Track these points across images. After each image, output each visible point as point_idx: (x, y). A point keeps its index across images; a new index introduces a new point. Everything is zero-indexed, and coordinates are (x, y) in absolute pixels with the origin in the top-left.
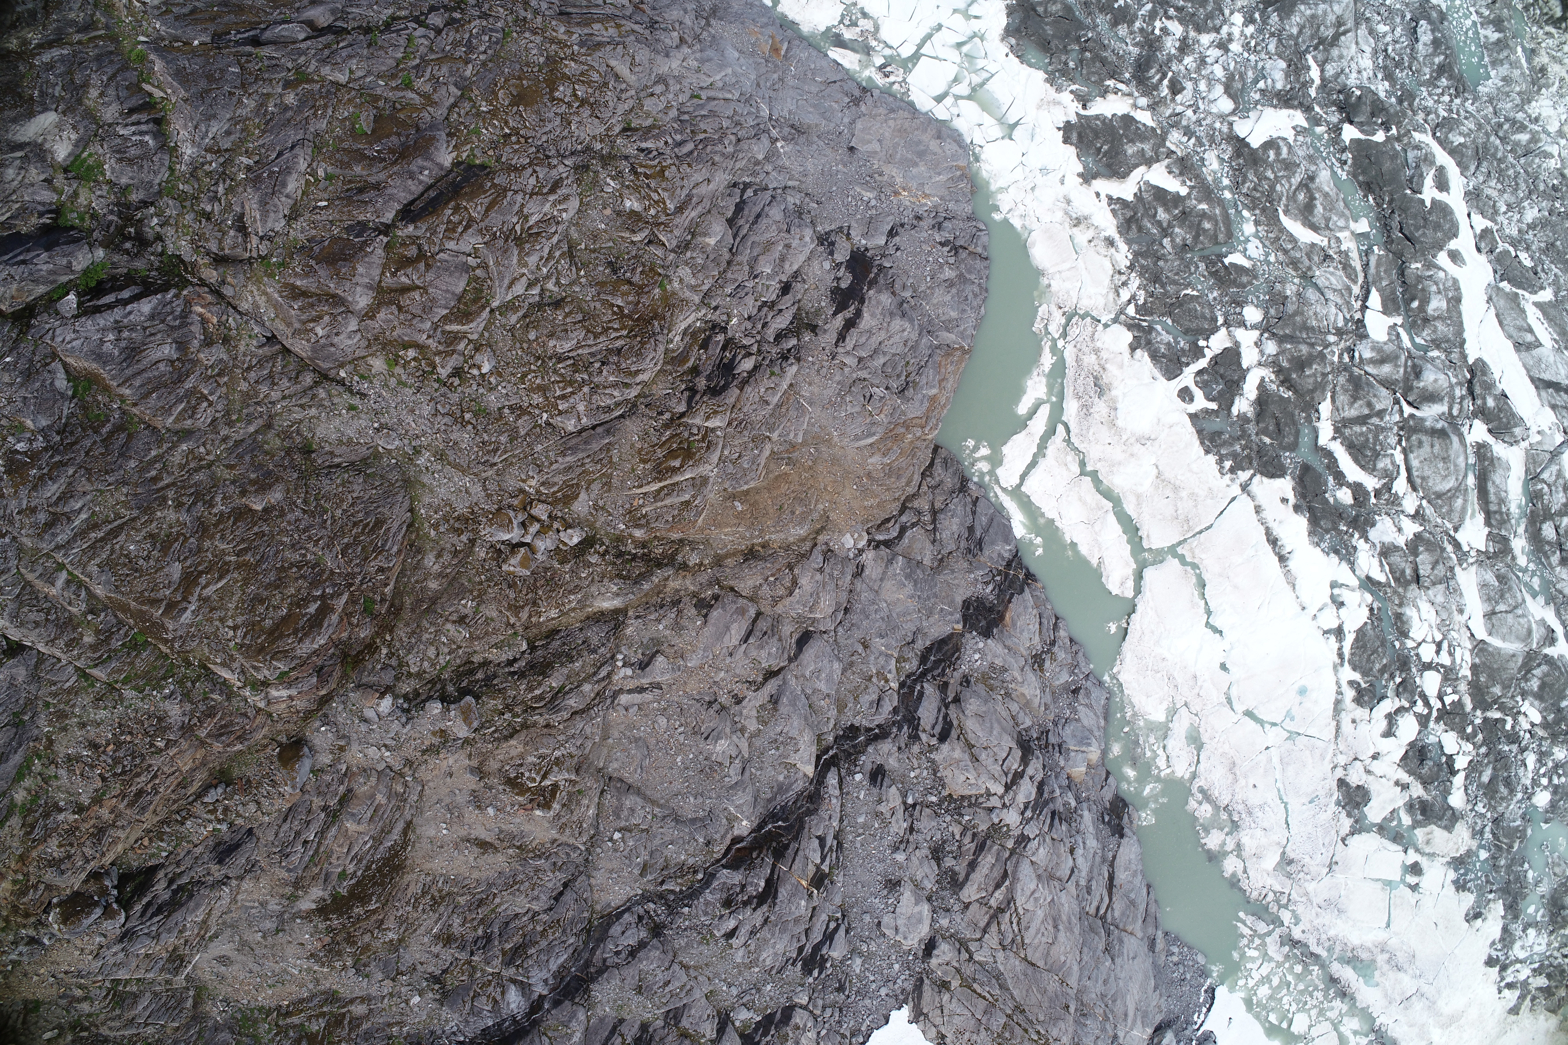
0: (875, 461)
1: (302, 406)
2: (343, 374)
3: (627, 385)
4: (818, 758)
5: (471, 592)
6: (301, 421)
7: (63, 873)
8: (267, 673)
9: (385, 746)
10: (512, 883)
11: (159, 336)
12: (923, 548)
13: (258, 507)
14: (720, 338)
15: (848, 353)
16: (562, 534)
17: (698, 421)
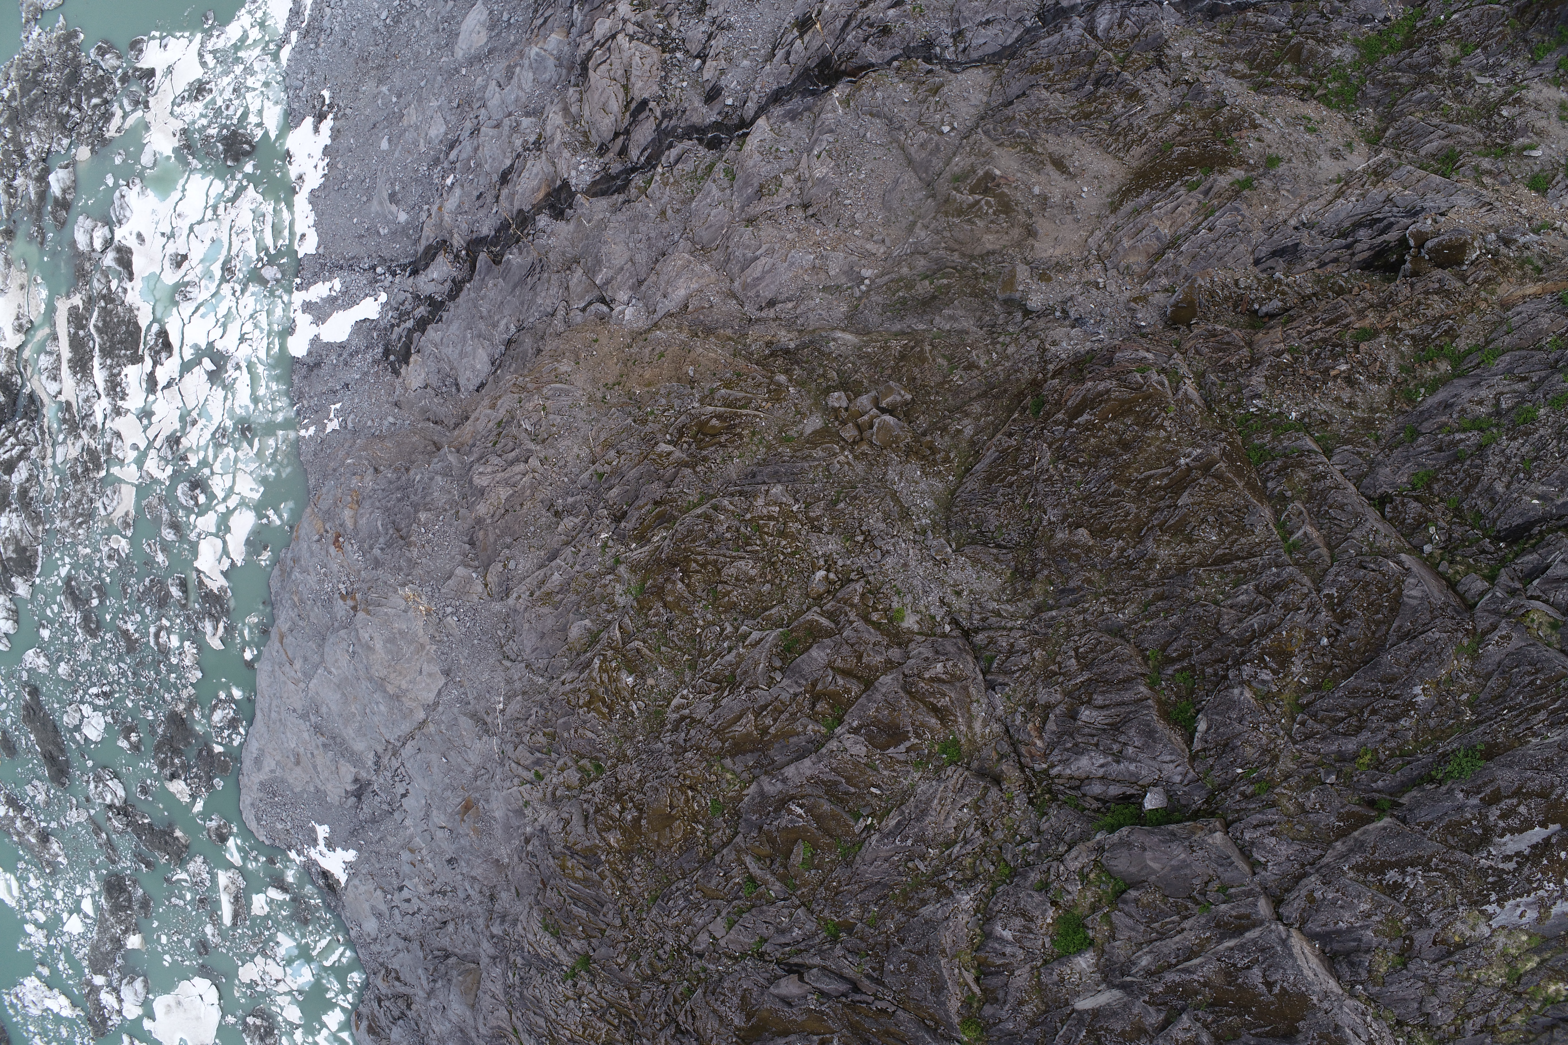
0: (565, 367)
1: (999, 614)
2: (947, 628)
3: (715, 508)
5: (949, 390)
6: (1008, 601)
9: (1098, 288)
10: (1053, 121)
11: (1086, 730)
12: (577, 285)
14: (623, 525)
15: (534, 471)
16: (845, 405)
17: (678, 454)
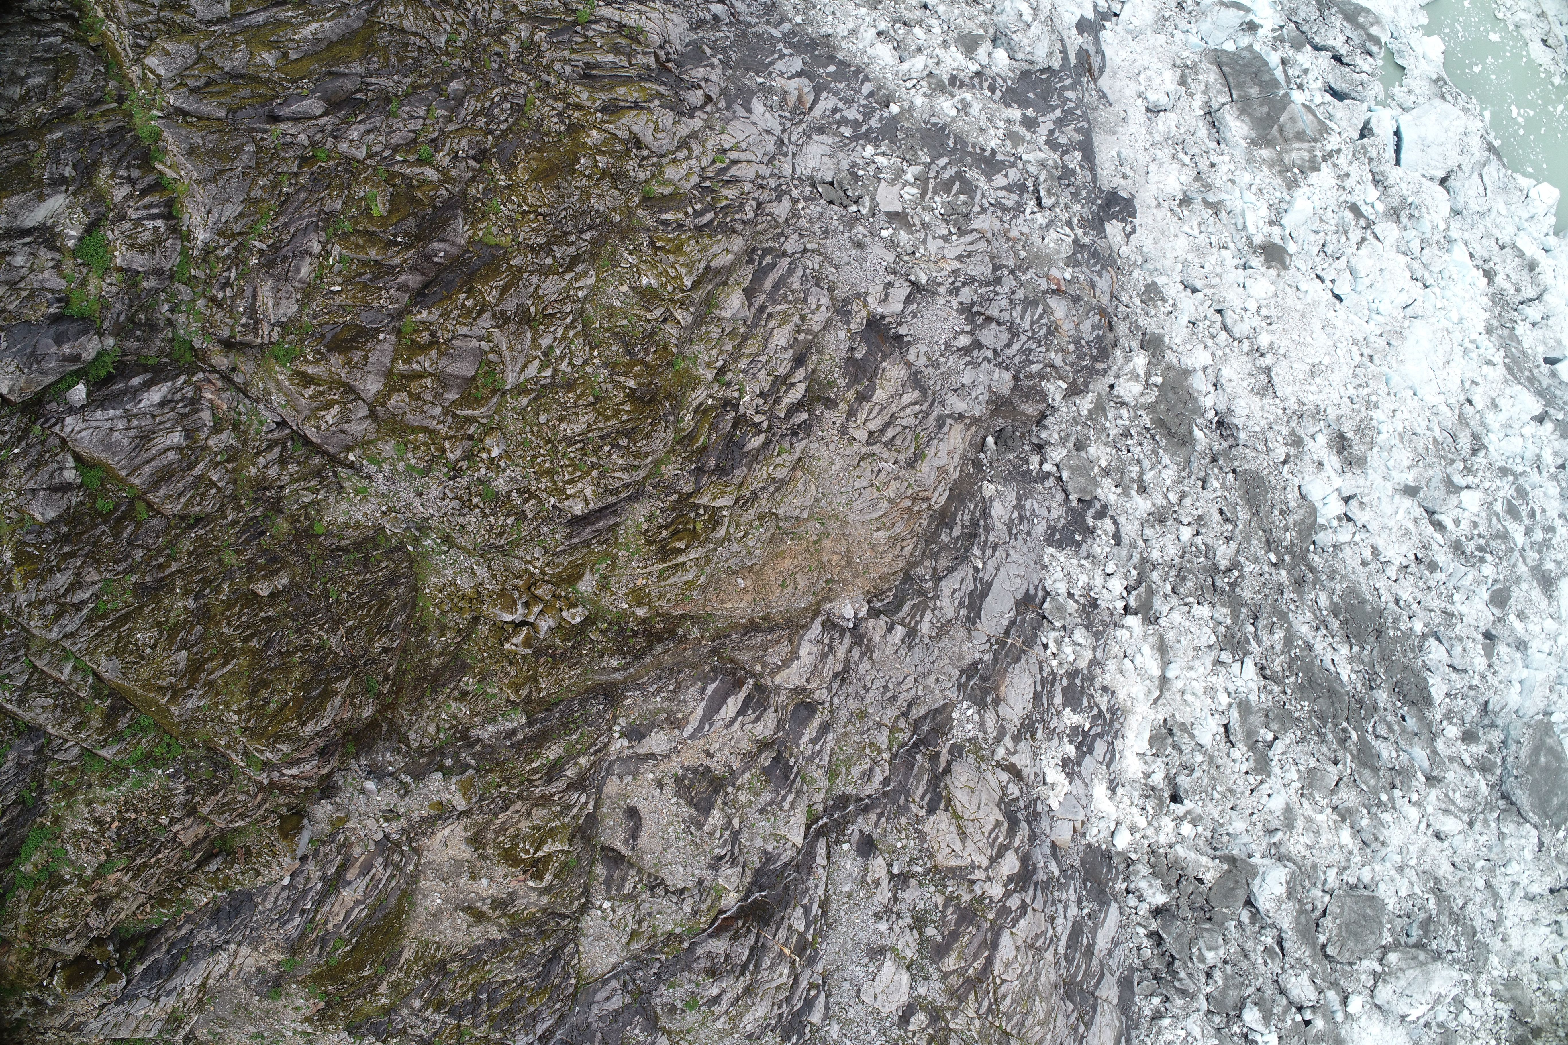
0: (881, 536)
1: (310, 489)
2: (352, 457)
3: (636, 468)
4: (808, 828)
5: (473, 668)
6: (309, 505)
7: (68, 942)
8: (269, 755)
10: (502, 951)
11: (169, 424)
13: (265, 593)
14: (731, 415)
15: (858, 427)
16: (564, 614)
17: (705, 501)
